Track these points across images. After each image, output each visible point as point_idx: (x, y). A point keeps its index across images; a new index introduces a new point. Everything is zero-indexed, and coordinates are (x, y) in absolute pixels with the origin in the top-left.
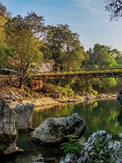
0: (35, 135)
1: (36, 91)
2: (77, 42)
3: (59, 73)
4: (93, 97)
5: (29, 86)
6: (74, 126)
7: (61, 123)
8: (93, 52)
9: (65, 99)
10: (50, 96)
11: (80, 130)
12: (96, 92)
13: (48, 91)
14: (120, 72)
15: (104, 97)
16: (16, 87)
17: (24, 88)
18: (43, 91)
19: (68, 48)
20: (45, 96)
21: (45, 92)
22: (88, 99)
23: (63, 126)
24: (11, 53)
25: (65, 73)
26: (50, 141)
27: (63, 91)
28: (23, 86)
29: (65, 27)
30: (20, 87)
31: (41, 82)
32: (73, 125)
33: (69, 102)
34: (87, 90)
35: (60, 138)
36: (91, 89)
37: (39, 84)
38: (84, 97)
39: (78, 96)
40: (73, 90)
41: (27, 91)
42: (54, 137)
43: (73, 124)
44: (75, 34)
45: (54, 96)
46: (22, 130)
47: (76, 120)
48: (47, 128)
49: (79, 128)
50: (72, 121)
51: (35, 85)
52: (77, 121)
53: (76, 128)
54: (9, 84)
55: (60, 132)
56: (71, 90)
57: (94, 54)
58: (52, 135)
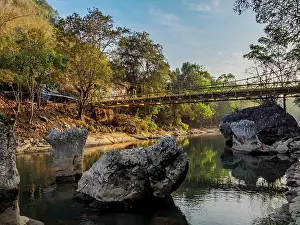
0: (82, 186)
1: (104, 124)
2: (161, 56)
3: (136, 97)
4: (183, 133)
5: (93, 116)
6: (164, 164)
7: (134, 160)
8: (181, 73)
9: (146, 135)
10: (124, 131)
11: (177, 172)
12: (186, 127)
13: (120, 123)
14: (222, 93)
15: (197, 132)
16: (72, 117)
17: (86, 120)
18: (114, 124)
19: (148, 66)
20: (117, 130)
21: (117, 125)
22: (176, 135)
23: (139, 164)
24: (63, 65)
25: (144, 97)
26: (112, 199)
27: (142, 124)
28: (83, 116)
29: (143, 36)
30: (79, 117)
31: (111, 112)
32: (161, 163)
33: (150, 138)
34: (175, 124)
35: (133, 192)
36: (180, 122)
37: (108, 115)
38: (171, 133)
39: (162, 131)
40: (156, 122)
41: (90, 124)
42: (119, 190)
43: (160, 159)
44: (157, 46)
45: (130, 131)
46: (63, 177)
47: (169, 150)
48: (105, 171)
49: (175, 168)
50: (158, 153)
51: (103, 115)
52: (170, 154)
53: (167, 169)
54: (62, 113)
55: (133, 178)
56: (153, 123)
57: (182, 76)
58: (116, 185)
